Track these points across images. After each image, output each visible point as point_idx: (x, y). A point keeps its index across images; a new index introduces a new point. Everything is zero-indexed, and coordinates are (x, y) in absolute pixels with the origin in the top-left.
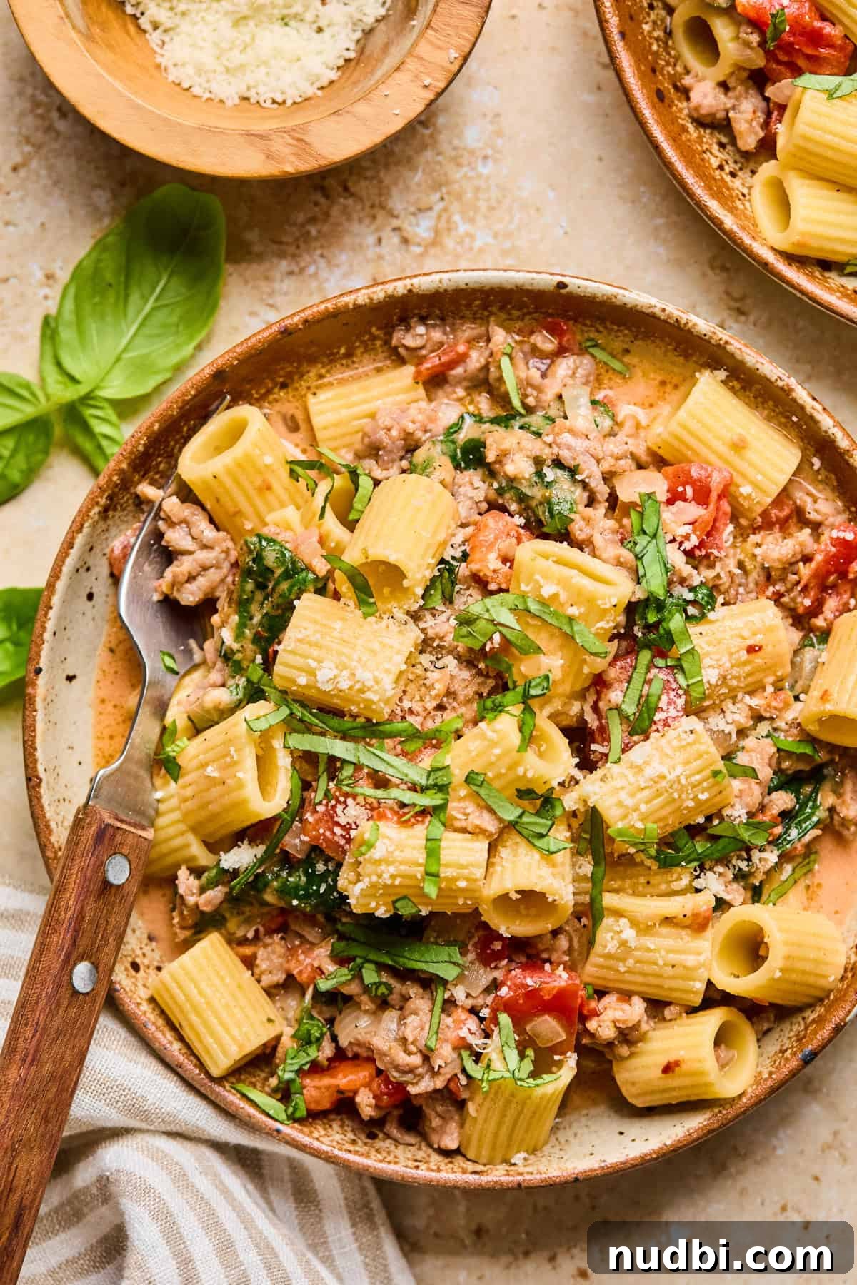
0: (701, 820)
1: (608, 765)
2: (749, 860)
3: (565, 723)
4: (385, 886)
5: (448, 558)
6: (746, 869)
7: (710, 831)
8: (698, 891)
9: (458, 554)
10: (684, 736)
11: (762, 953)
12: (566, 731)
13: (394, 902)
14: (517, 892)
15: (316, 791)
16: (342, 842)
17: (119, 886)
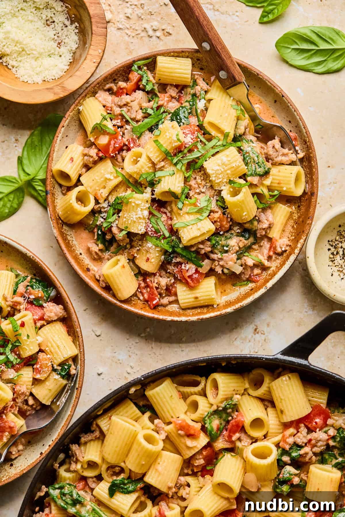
0: (120, 215)
1: (150, 205)
2: (102, 218)
3: (168, 203)
4: (166, 132)
5: (227, 210)
6: (101, 215)
7: (116, 214)
8: (105, 200)
9: (226, 213)
10: (141, 227)
11: (79, 202)
12: (166, 202)
13: (161, 132)
14: (139, 161)
15: (201, 135)
16: (184, 131)
17: (219, 72)
